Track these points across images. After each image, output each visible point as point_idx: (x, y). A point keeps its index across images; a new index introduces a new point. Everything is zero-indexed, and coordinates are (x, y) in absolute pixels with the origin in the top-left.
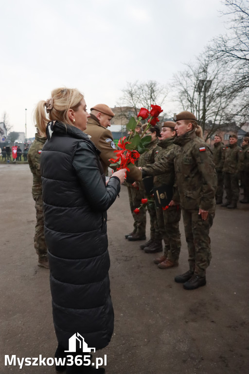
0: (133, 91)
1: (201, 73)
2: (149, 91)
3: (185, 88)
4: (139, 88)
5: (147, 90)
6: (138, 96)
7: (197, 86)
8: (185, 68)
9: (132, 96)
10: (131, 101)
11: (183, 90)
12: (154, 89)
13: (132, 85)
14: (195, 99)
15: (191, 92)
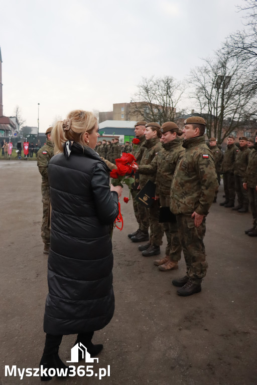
0: (149, 87)
1: (219, 68)
2: (166, 87)
3: (203, 84)
4: (155, 84)
5: (163, 86)
6: (154, 92)
7: (215, 83)
8: (202, 64)
9: (147, 92)
10: (147, 97)
11: (201, 86)
12: (170, 85)
13: (147, 80)
14: (213, 96)
15: (209, 88)
